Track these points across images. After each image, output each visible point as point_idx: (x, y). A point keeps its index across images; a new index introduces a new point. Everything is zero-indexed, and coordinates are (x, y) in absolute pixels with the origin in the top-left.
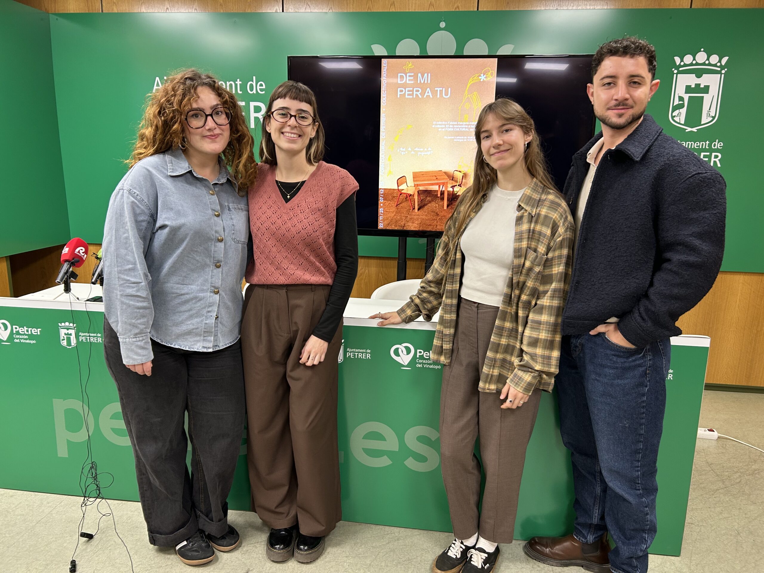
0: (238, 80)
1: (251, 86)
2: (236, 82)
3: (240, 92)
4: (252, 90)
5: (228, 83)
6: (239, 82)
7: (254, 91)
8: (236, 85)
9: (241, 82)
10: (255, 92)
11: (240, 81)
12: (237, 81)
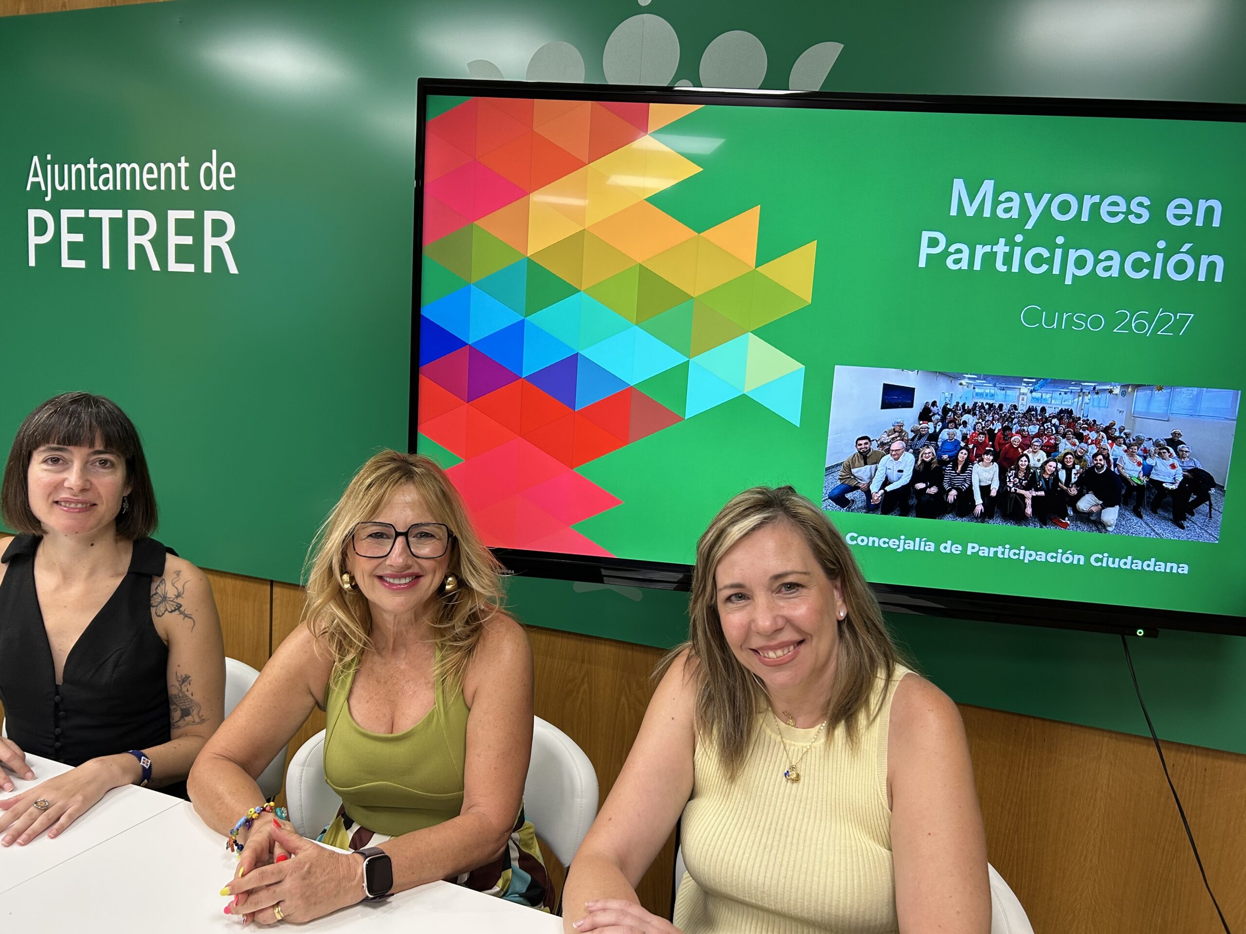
0: (183, 159)
1: (208, 172)
2: (179, 165)
3: (185, 188)
4: (208, 183)
5: (163, 167)
6: (183, 164)
8: (178, 170)
9: (187, 165)
10: (215, 188)
11: (186, 162)
12: (180, 162)
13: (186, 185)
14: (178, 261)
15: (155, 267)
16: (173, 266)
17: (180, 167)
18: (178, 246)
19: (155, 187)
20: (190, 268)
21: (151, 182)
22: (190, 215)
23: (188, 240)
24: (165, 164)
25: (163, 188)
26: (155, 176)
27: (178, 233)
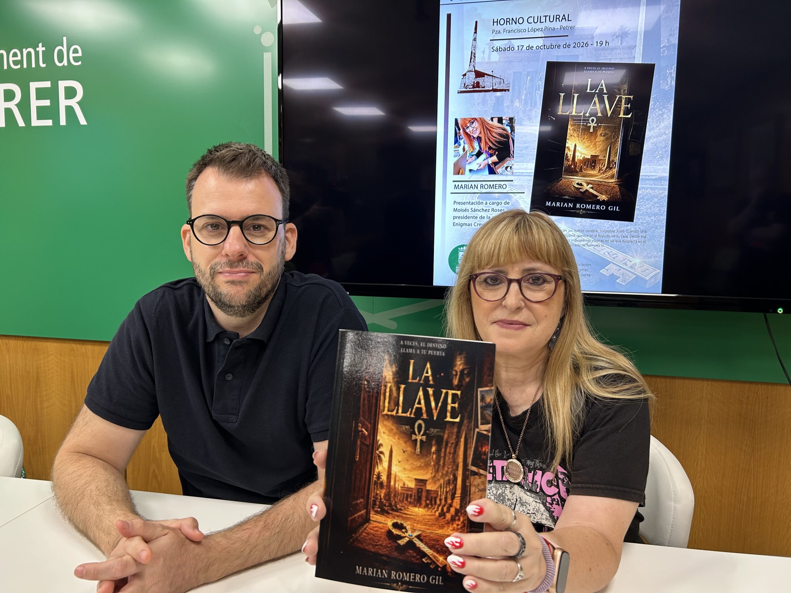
0: (40, 45)
1: (60, 53)
2: (37, 49)
3: (43, 65)
4: (61, 60)
5: (25, 52)
6: (41, 49)
7: (65, 62)
8: (37, 53)
9: (44, 49)
10: (66, 64)
11: (42, 47)
12: (38, 47)
13: (43, 63)
14: (39, 118)
15: (21, 123)
16: (35, 122)
17: (38, 51)
18: (39, 108)
19: (19, 66)
20: (49, 123)
21: (16, 63)
22: (47, 84)
24: (26, 49)
25: (25, 66)
26: (19, 58)
27: (38, 98)
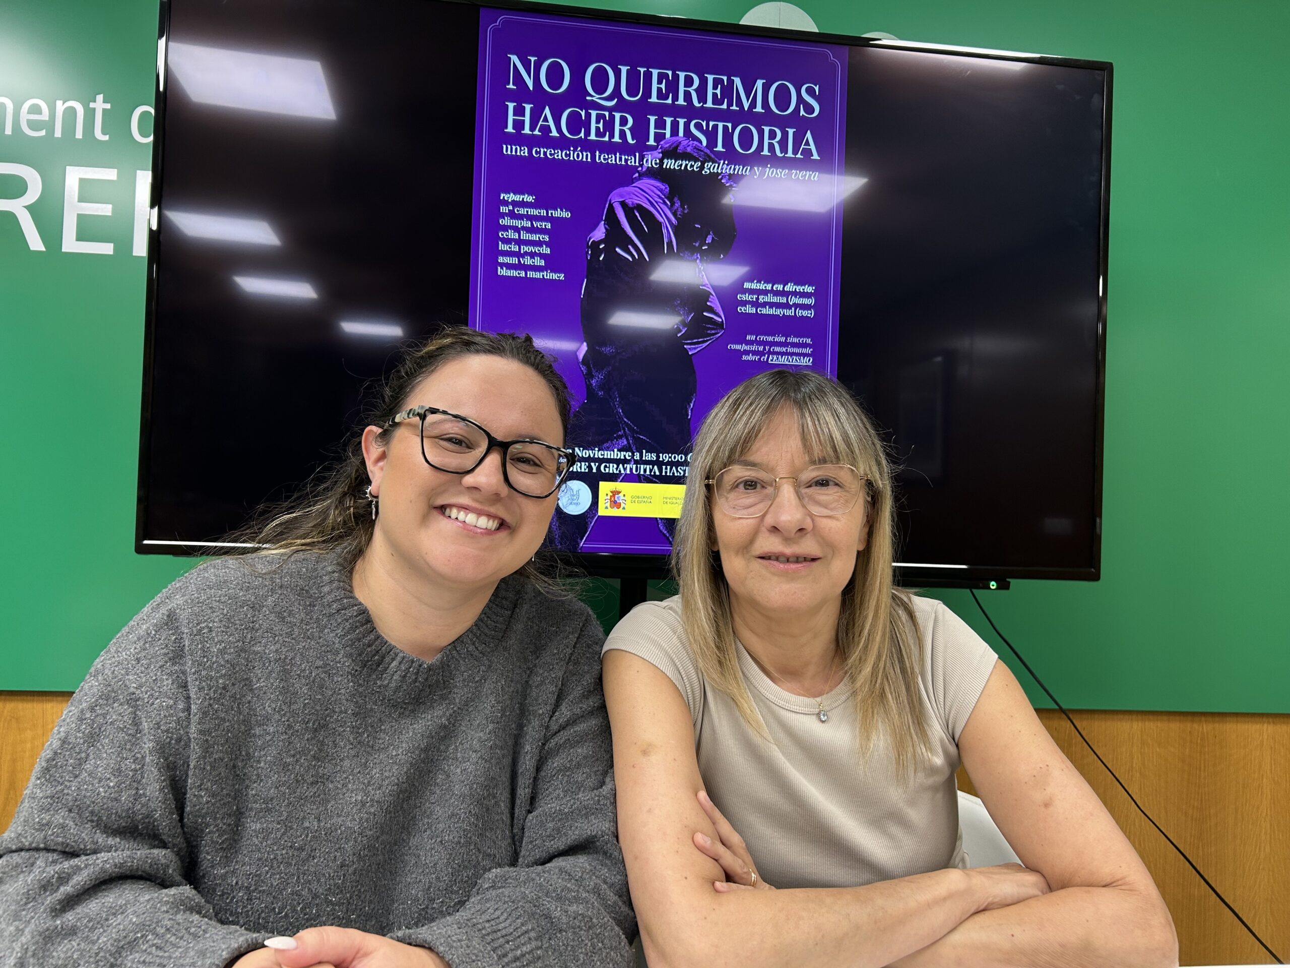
0: (100, 98)
2: (92, 105)
3: (102, 137)
5: (60, 106)
6: (100, 105)
9: (108, 106)
11: (105, 102)
12: (94, 102)
13: (104, 133)
14: (81, 236)
15: (36, 243)
16: (70, 244)
17: (94, 109)
18: (80, 217)
19: (43, 133)
20: (107, 249)
21: (33, 125)
22: (110, 174)
23: (106, 210)
24: (63, 104)
25: (58, 134)
26: (45, 116)
27: (83, 198)
